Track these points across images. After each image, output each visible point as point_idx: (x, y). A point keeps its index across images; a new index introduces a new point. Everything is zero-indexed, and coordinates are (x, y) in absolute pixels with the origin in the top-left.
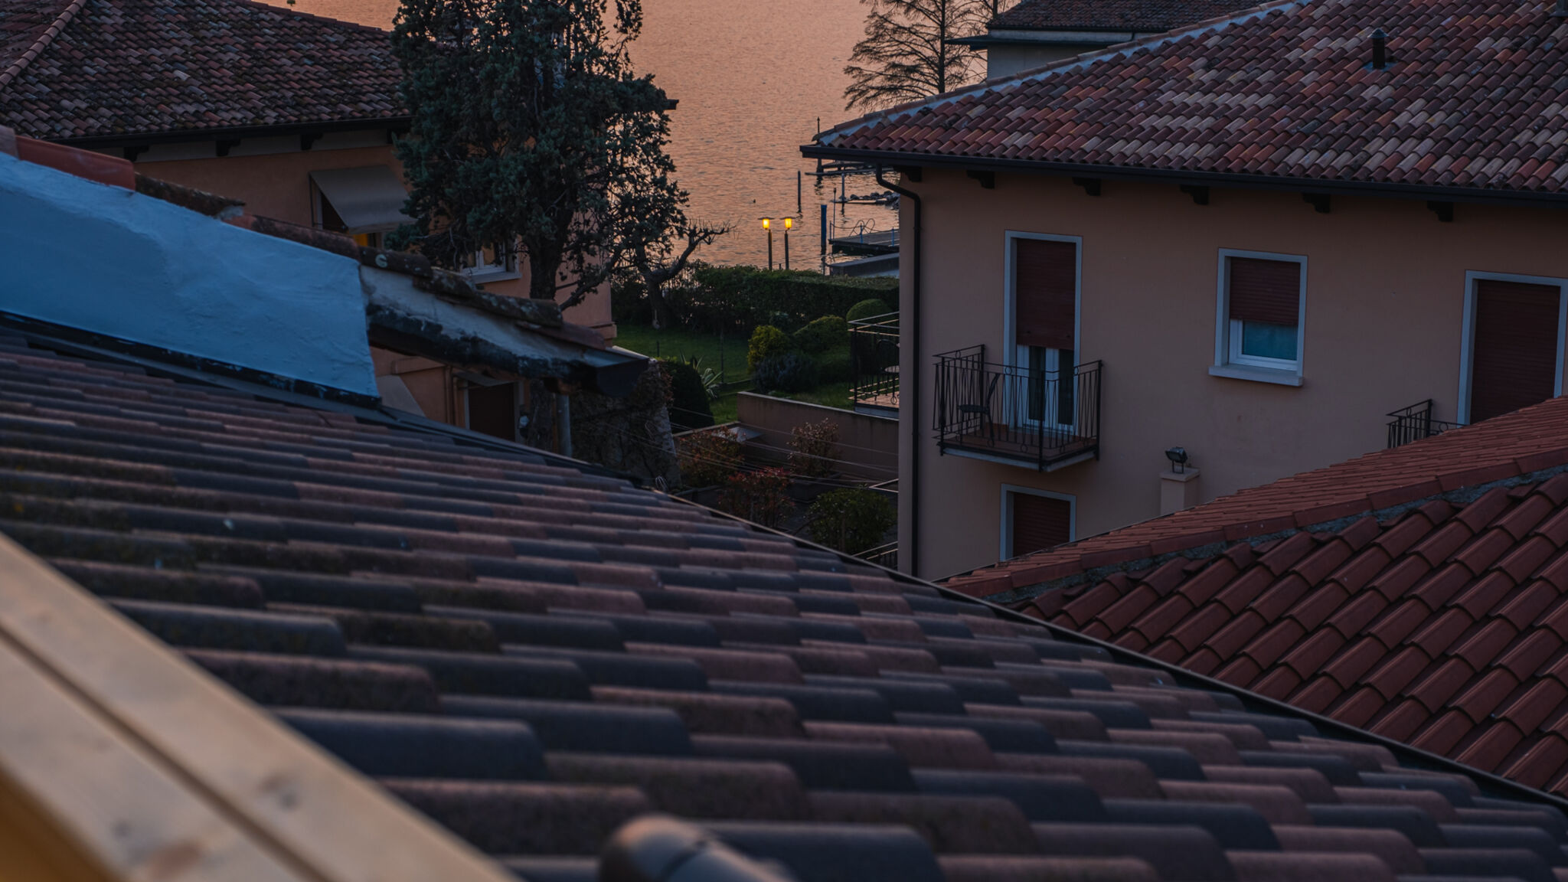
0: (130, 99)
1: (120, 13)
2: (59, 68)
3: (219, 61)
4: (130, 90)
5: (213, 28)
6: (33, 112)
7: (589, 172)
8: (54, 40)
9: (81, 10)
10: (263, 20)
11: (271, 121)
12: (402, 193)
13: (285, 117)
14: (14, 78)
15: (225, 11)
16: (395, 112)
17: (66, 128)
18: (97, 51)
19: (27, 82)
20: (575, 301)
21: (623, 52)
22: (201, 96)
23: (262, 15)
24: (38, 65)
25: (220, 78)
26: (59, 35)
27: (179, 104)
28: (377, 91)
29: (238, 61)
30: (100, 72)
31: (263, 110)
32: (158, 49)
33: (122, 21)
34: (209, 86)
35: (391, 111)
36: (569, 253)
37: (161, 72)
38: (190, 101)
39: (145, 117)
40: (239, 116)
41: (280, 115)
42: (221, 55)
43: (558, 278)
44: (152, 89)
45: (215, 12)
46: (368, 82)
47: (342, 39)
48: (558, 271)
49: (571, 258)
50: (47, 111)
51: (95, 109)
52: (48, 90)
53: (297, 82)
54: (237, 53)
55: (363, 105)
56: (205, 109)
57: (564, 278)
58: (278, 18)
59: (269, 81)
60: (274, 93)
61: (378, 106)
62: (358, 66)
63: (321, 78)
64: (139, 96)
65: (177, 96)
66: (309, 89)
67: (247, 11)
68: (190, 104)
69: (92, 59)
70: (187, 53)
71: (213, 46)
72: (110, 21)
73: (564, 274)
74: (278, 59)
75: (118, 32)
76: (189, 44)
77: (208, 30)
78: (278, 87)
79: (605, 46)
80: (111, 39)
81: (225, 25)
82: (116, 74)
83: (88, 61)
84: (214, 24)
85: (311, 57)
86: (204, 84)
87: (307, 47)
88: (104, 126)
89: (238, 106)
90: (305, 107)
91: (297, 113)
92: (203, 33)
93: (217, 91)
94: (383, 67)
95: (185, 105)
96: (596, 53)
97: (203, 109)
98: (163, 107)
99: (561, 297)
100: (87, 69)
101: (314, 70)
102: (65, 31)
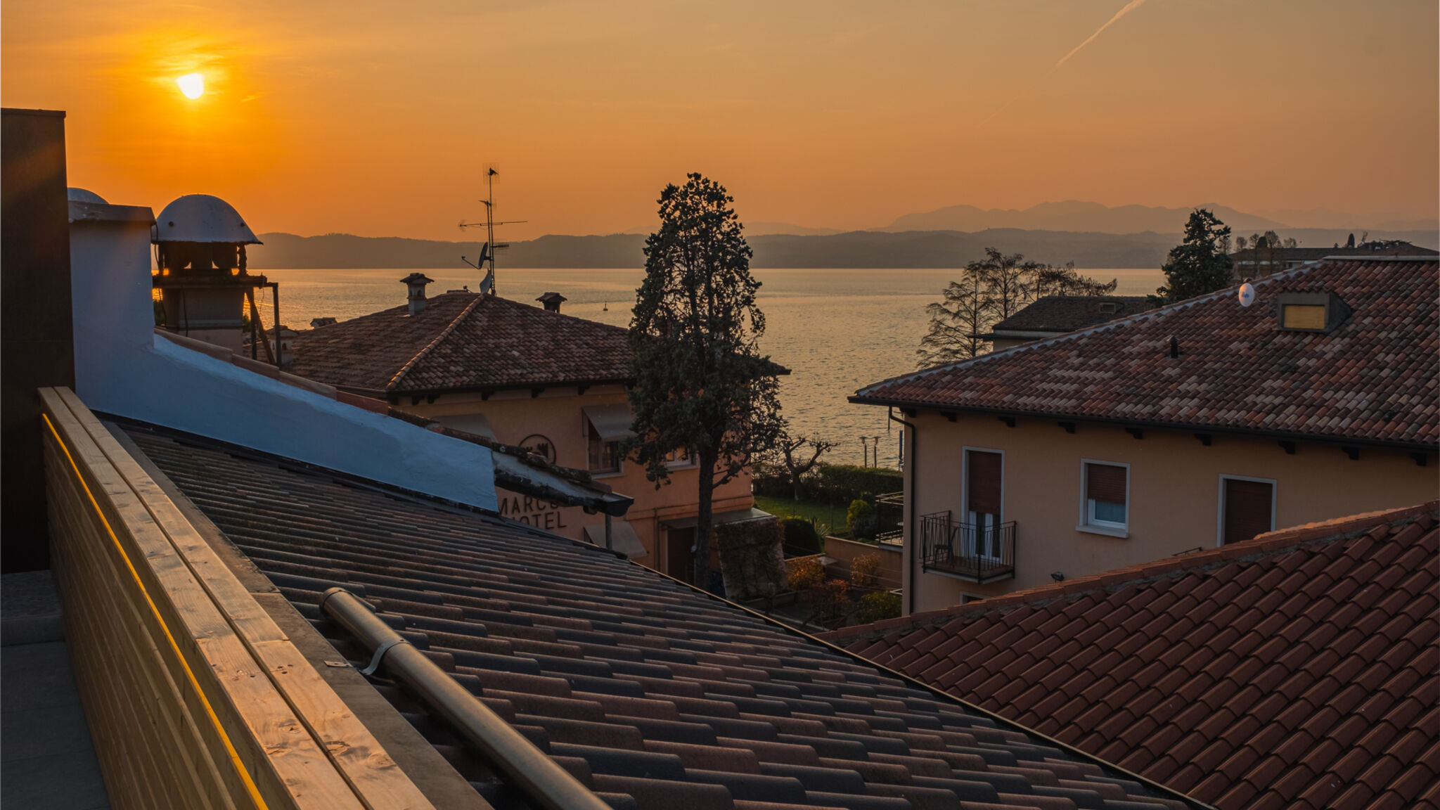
0: (487, 366)
1: (486, 319)
2: (451, 349)
3: (537, 346)
4: (487, 361)
5: (536, 328)
6: (434, 372)
7: (733, 409)
8: (450, 334)
9: (466, 318)
10: (563, 323)
11: (561, 379)
12: (631, 419)
13: (569, 377)
14: (427, 354)
15: (543, 319)
17: (451, 382)
18: (472, 340)
19: (433, 357)
20: (725, 481)
22: (525, 365)
23: (563, 321)
24: (439, 348)
25: (536, 355)
26: (452, 331)
27: (512, 369)
28: (621, 363)
29: (547, 346)
30: (472, 352)
31: (558, 372)
32: (504, 339)
33: (486, 324)
34: (530, 359)
35: (628, 374)
36: (723, 454)
37: (505, 352)
38: (519, 367)
39: (494, 376)
40: (544, 376)
41: (567, 376)
42: (538, 343)
43: (715, 468)
44: (499, 361)
45: (538, 319)
46: (617, 358)
47: (605, 334)
48: (715, 465)
49: (724, 457)
50: (442, 373)
51: (468, 371)
52: (444, 361)
53: (578, 357)
54: (547, 342)
55: (613, 371)
57: (719, 468)
58: (571, 322)
59: (563, 357)
60: (565, 364)
61: (621, 371)
62: (613, 349)
63: (591, 356)
64: (491, 365)
65: (512, 365)
66: (585, 361)
67: (555, 319)
68: (519, 369)
69: (469, 344)
70: (519, 341)
71: (534, 338)
72: (480, 324)
73: (720, 466)
74: (569, 345)
75: (484, 330)
76: (521, 336)
77: (533, 329)
78: (567, 360)
80: (480, 333)
81: (542, 326)
82: (481, 353)
83: (466, 346)
84: (536, 326)
85: (587, 344)
86: (527, 358)
87: (585, 338)
88: (471, 381)
89: (544, 370)
90: (581, 371)
91: (576, 375)
92: (530, 330)
93: (534, 362)
95: (516, 370)
97: (525, 372)
98: (504, 371)
99: (716, 479)
100: (465, 350)
101: (588, 351)
102: (456, 329)
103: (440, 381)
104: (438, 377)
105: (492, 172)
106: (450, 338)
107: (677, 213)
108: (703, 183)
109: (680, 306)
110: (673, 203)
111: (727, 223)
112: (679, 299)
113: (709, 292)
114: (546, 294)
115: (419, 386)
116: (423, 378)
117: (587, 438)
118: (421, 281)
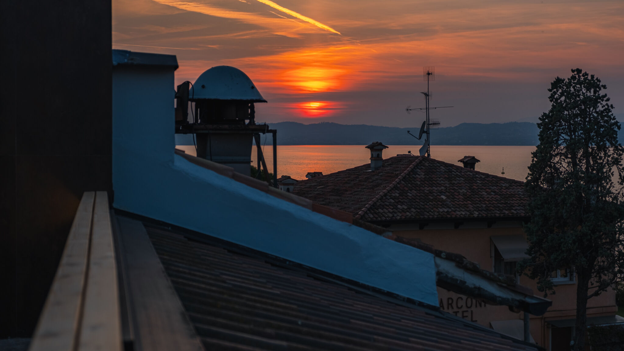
0: (423, 206)
1: (423, 174)
2: (398, 194)
3: (459, 192)
4: (424, 202)
5: (458, 180)
6: (387, 209)
7: (604, 241)
8: (398, 183)
10: (477, 177)
11: (476, 216)
12: (526, 246)
13: (481, 215)
14: (382, 197)
15: (463, 174)
16: (525, 214)
17: (398, 216)
18: (413, 188)
19: (387, 198)
20: (597, 294)
21: (621, 192)
22: (450, 205)
23: (477, 176)
24: (391, 192)
25: (458, 199)
26: (400, 181)
27: (441, 208)
28: (520, 206)
29: (466, 193)
30: (414, 196)
31: (473, 211)
32: (436, 187)
33: (424, 177)
34: (453, 202)
35: (524, 213)
36: (595, 274)
37: (436, 196)
38: (446, 207)
39: (428, 212)
40: (463, 213)
41: (479, 214)
42: (460, 190)
43: (589, 284)
44: (432, 202)
45: (459, 174)
46: (516, 202)
47: (507, 185)
48: (590, 281)
49: (596, 276)
50: (392, 209)
51: (409, 209)
52: (393, 201)
53: (488, 201)
54: (465, 190)
55: (513, 211)
56: (451, 210)
57: (592, 284)
58: (483, 177)
59: (477, 200)
60: (478, 205)
61: (519, 212)
63: (497, 200)
64: (426, 205)
65: (441, 205)
66: (492, 204)
67: (471, 174)
68: (446, 208)
69: (411, 190)
70: (447, 189)
71: (457, 187)
72: (419, 177)
73: (593, 283)
74: (481, 192)
75: (422, 181)
76: (448, 186)
77: (456, 181)
78: (480, 203)
79: (613, 190)
80: (419, 183)
81: (462, 179)
82: (419, 196)
83: (409, 191)
84: (458, 179)
85: (494, 192)
86: (451, 201)
87: (493, 188)
88: (412, 215)
89: (463, 210)
90: (490, 211)
91: (486, 213)
92: (454, 182)
93: (456, 204)
94: (523, 196)
95: (443, 209)
96: (609, 192)
97: (450, 210)
98: (435, 209)
99: (590, 292)
100: (409, 194)
101: (495, 197)
102: (402, 180)
103: (391, 215)
104: (389, 212)
105: (429, 74)
106: (399, 186)
107: (563, 98)
108: (583, 76)
109: (565, 165)
110: (560, 91)
111: (601, 104)
112: (564, 160)
113: (586, 155)
114: (466, 157)
115: (376, 218)
116: (379, 212)
117: (493, 259)
118: (379, 147)
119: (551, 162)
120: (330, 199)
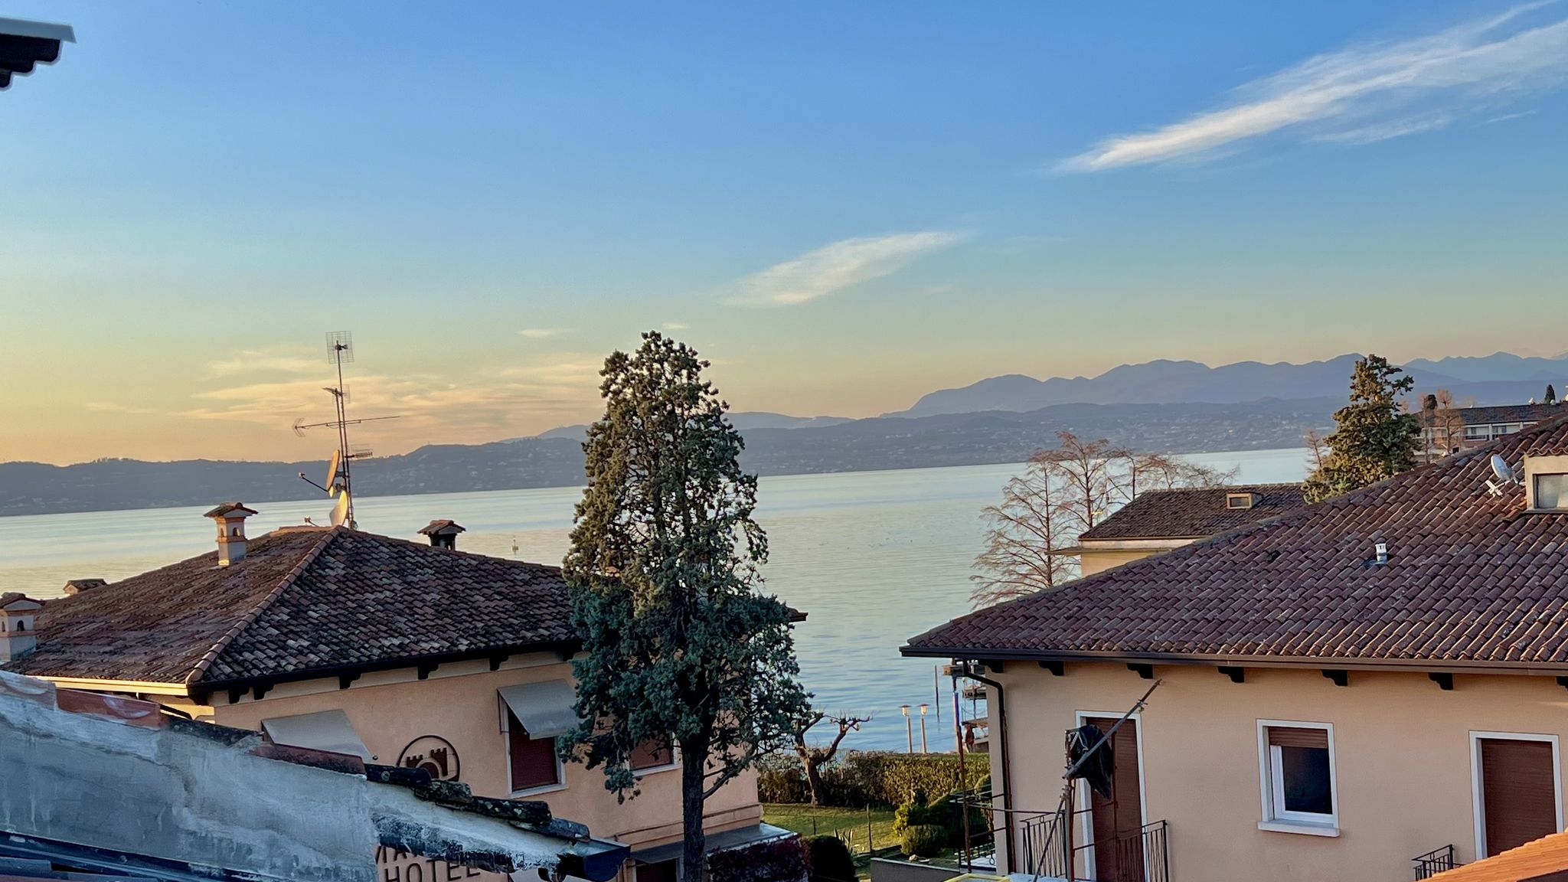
0: (346, 636)
1: (342, 566)
2: (288, 615)
3: (423, 601)
4: (346, 629)
5: (420, 574)
6: (262, 651)
7: (728, 677)
8: (285, 592)
9: (310, 565)
10: (462, 565)
11: (463, 648)
12: (572, 699)
13: (475, 645)
14: (250, 624)
15: (430, 560)
16: (569, 634)
17: (289, 664)
18: (320, 598)
19: (260, 627)
20: (720, 786)
21: (755, 575)
22: (406, 631)
23: (461, 561)
24: (270, 613)
25: (423, 615)
26: (290, 586)
27: (386, 638)
28: (555, 618)
29: (439, 600)
30: (322, 616)
31: (457, 639)
32: (372, 593)
33: (344, 572)
34: (413, 622)
35: (566, 634)
36: (716, 745)
37: (373, 613)
38: (396, 635)
39: (358, 650)
40: (436, 645)
41: (471, 643)
42: (425, 596)
43: (706, 766)
44: (365, 627)
45: (422, 561)
46: (547, 611)
47: (527, 577)
48: (706, 762)
49: (718, 750)
50: (275, 650)
51: (316, 646)
52: (277, 632)
53: (487, 614)
54: (438, 594)
55: (542, 631)
56: (409, 641)
57: (711, 767)
58: (474, 563)
59: (464, 615)
60: (467, 625)
61: (554, 631)
62: (538, 598)
63: (508, 610)
64: (353, 634)
65: (385, 632)
66: (497, 620)
67: (449, 559)
68: (396, 638)
69: (316, 605)
70: (396, 595)
71: (418, 589)
72: (333, 573)
73: (712, 763)
74: (472, 596)
75: (339, 581)
76: (399, 588)
77: (415, 576)
78: (470, 620)
80: (333, 587)
81: (429, 570)
82: (335, 616)
83: (313, 607)
84: (420, 571)
86: (409, 620)
87: (497, 585)
88: (321, 660)
89: (436, 637)
90: (493, 635)
91: (485, 640)
92: (411, 578)
93: (419, 626)
94: (560, 598)
95: (392, 638)
97: (407, 641)
98: (372, 641)
99: (708, 784)
100: (311, 613)
101: (502, 604)
102: (295, 583)
103: (272, 664)
104: (269, 657)
105: (339, 348)
106: (286, 596)
107: (629, 391)
108: (665, 345)
109: (642, 527)
110: (622, 376)
111: (704, 400)
112: (640, 517)
113: (682, 505)
114: (434, 524)
115: (239, 673)
116: (245, 660)
117: (507, 736)
118: (238, 513)
119: (615, 524)
120: (125, 639)
